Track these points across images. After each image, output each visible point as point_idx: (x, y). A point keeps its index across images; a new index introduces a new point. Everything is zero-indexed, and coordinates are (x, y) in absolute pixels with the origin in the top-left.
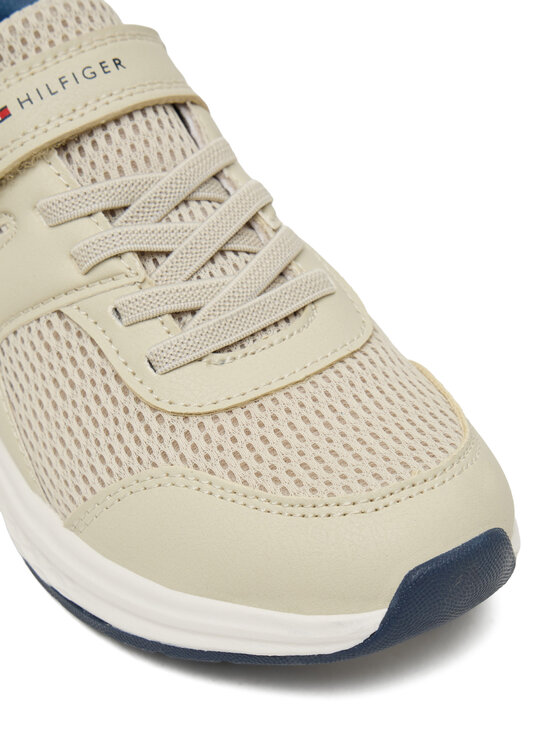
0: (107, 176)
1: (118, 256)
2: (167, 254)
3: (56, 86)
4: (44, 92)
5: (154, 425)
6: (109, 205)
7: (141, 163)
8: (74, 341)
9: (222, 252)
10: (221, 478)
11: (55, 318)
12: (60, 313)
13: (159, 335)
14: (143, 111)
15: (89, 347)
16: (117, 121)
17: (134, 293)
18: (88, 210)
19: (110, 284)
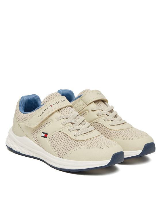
0: (67, 114)
1: (68, 123)
2: (74, 123)
3: (58, 103)
4: (56, 103)
5: (76, 142)
6: (66, 117)
7: (69, 113)
8: (63, 134)
9: (81, 124)
10: (87, 146)
11: (59, 132)
12: (60, 132)
13: (75, 132)
14: (65, 107)
15: (65, 135)
16: (64, 108)
17: (71, 127)
18: (64, 118)
19: (67, 127)
